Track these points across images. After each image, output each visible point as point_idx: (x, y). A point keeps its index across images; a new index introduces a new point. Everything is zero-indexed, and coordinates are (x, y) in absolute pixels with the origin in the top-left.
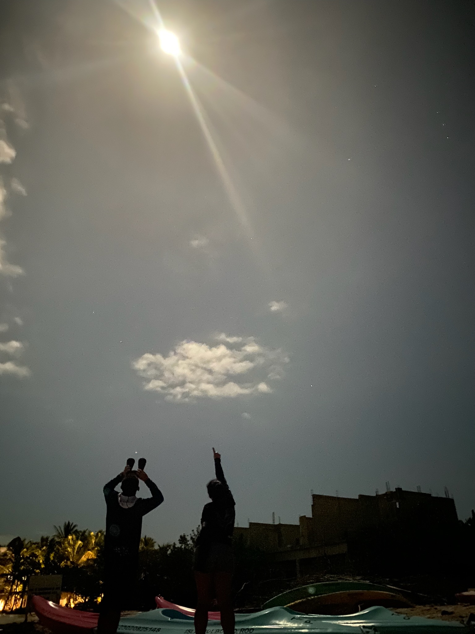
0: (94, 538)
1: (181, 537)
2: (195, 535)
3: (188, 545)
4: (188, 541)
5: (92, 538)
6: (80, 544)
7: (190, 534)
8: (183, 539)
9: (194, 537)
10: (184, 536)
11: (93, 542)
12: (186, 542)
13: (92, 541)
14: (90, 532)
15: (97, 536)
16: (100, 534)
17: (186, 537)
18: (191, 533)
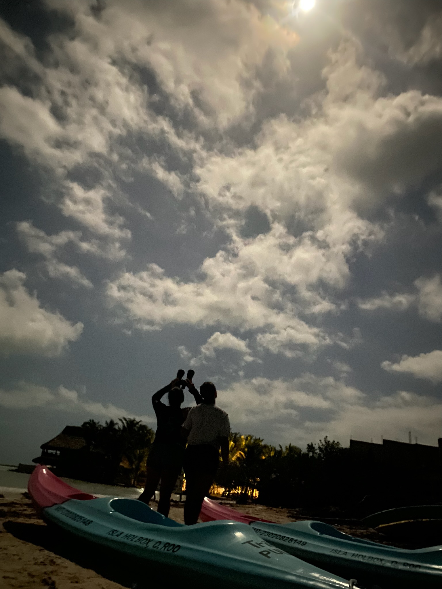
0: (245, 441)
1: (308, 445)
2: (322, 445)
3: (316, 453)
4: (316, 450)
5: (242, 441)
6: (232, 444)
7: (318, 444)
8: (311, 447)
9: (322, 447)
10: (312, 444)
11: (244, 444)
12: (314, 451)
13: (242, 444)
14: (241, 436)
15: (246, 439)
16: (249, 438)
17: (314, 446)
18: (319, 442)
